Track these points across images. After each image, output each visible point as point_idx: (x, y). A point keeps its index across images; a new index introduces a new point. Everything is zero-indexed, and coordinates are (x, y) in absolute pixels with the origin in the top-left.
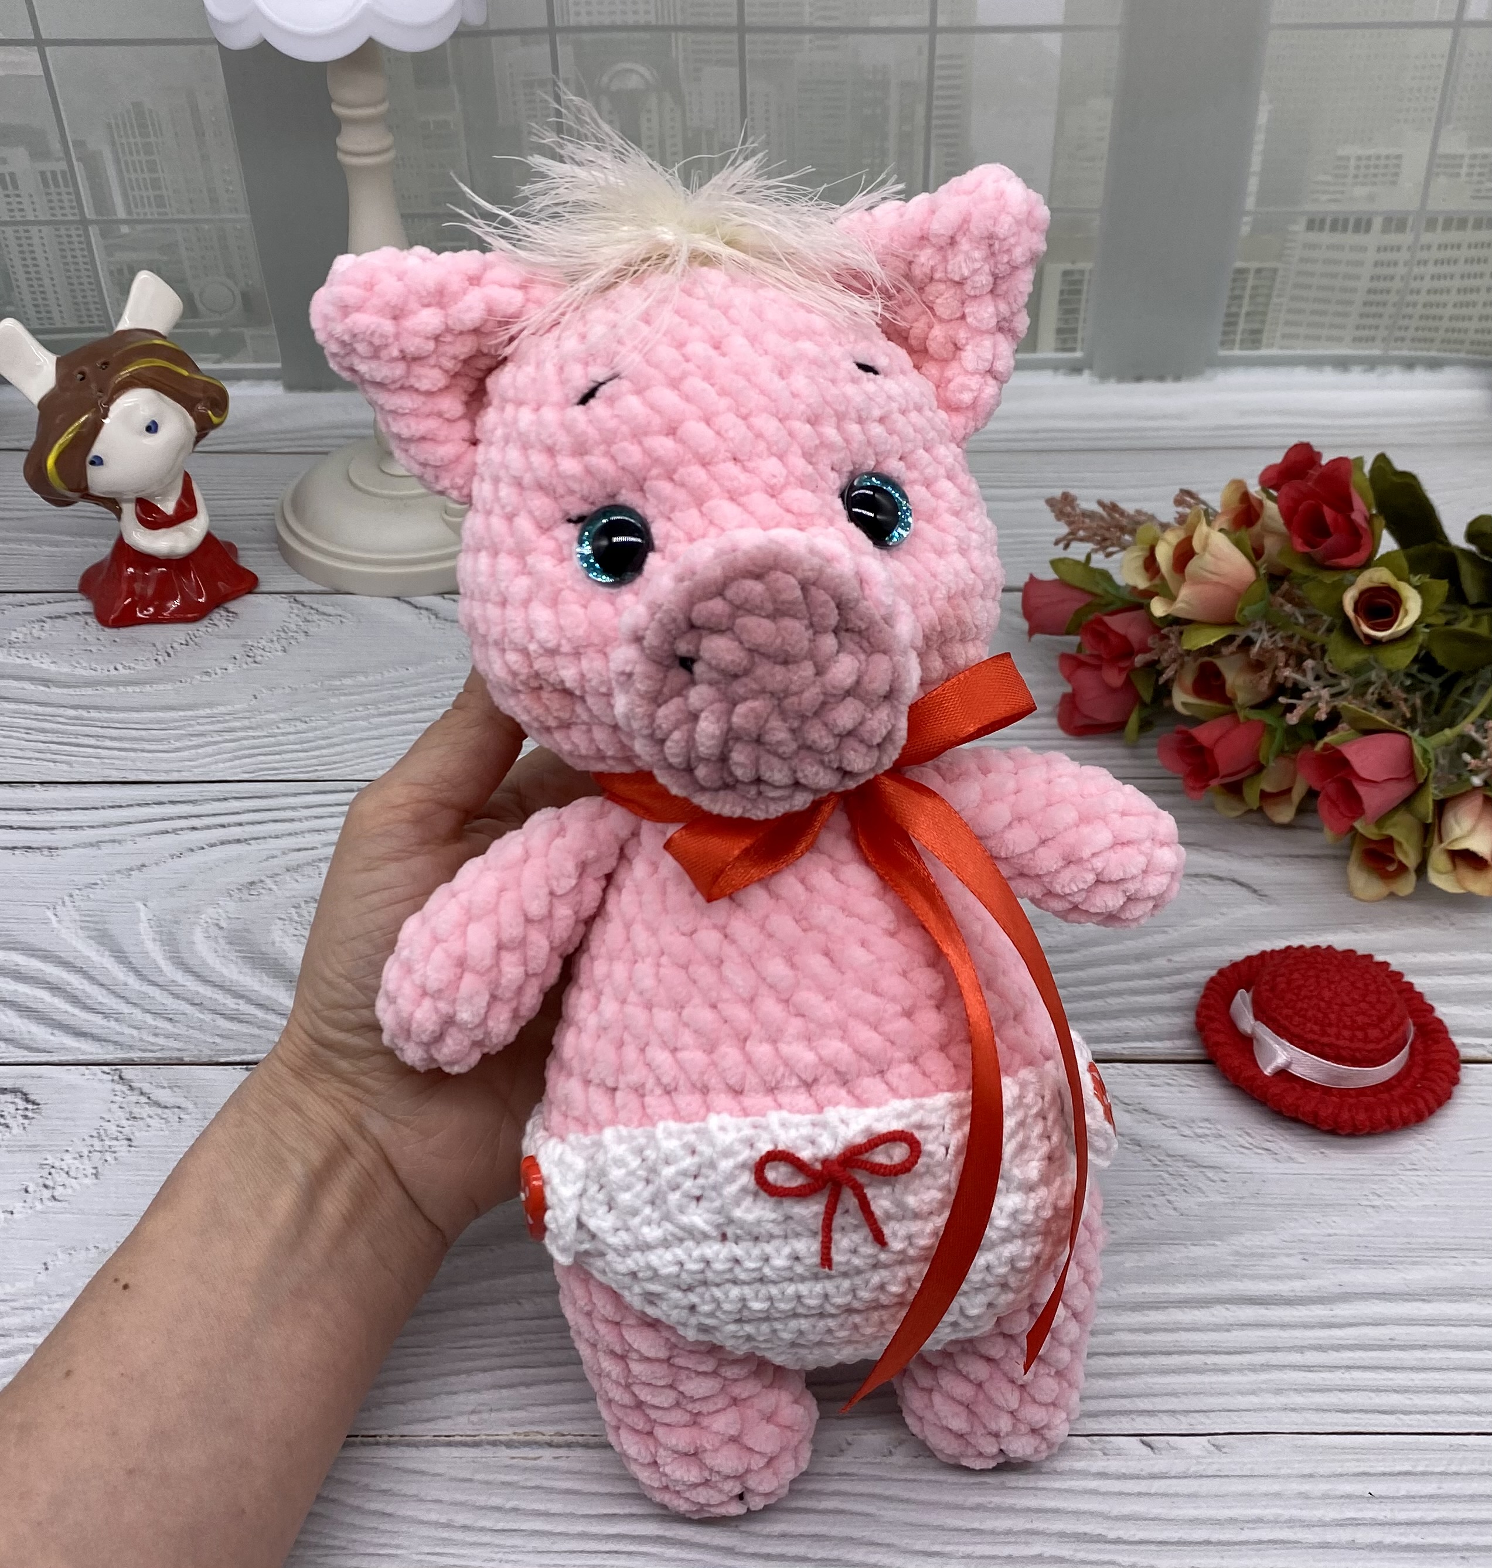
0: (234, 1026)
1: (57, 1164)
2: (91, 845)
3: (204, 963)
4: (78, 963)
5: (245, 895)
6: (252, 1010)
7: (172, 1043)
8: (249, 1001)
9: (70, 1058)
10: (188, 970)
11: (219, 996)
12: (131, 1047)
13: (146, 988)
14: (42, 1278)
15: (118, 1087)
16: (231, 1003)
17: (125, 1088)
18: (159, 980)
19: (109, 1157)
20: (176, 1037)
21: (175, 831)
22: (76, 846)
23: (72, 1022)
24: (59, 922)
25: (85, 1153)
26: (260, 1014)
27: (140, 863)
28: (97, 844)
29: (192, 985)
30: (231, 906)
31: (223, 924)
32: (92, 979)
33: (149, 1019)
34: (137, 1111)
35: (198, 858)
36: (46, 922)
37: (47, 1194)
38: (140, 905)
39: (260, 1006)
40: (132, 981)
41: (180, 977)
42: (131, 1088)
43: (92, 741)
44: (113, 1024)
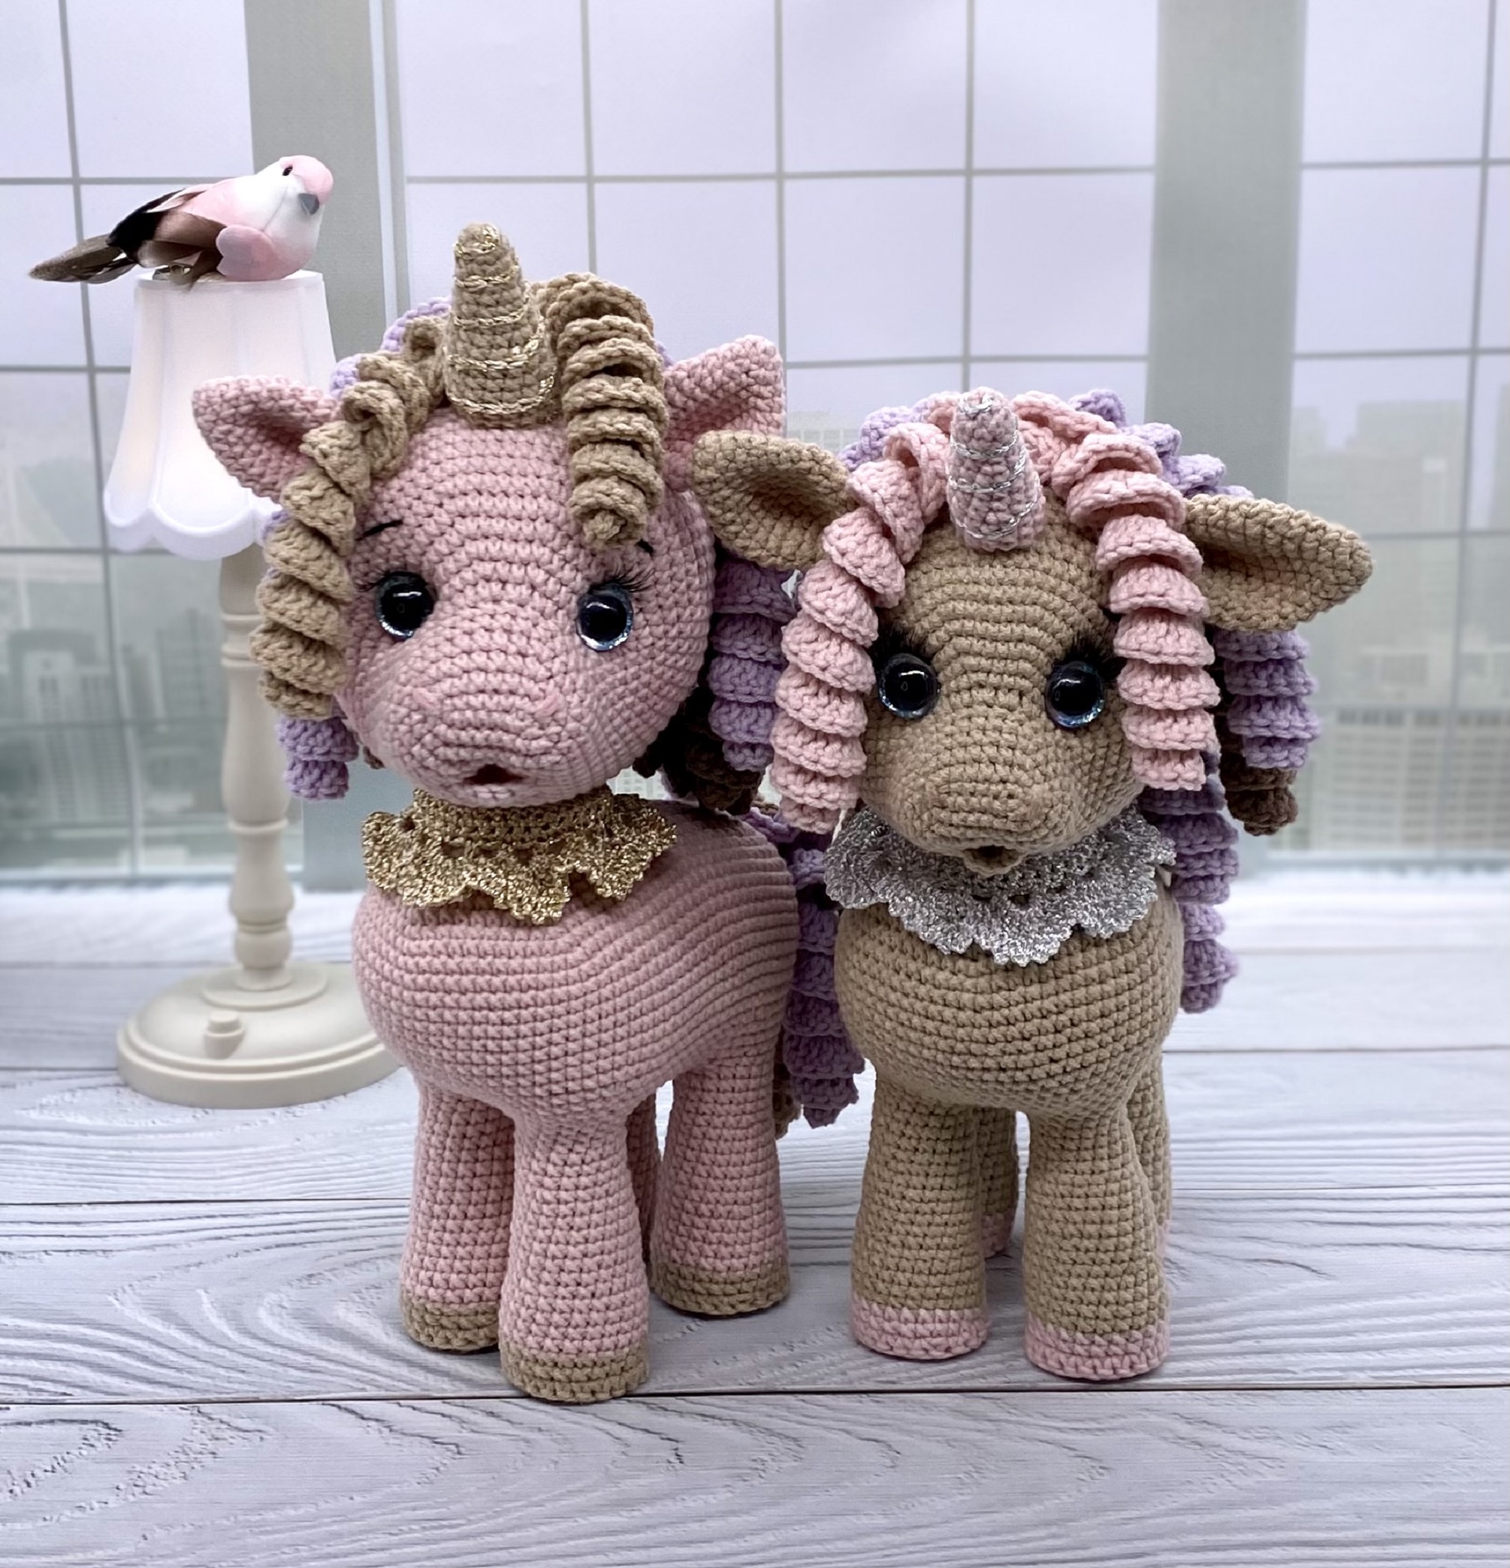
0: (308, 1375)
1: (145, 1470)
2: (145, 1248)
3: (272, 1333)
4: (146, 1334)
5: (305, 1284)
6: (324, 1364)
7: (246, 1387)
8: (319, 1358)
9: (147, 1399)
10: (254, 1336)
11: (291, 1355)
12: (207, 1391)
13: (214, 1350)
14: (143, 1544)
15: (198, 1419)
16: (300, 1359)
17: (205, 1419)
18: (229, 1345)
19: (196, 1465)
20: (251, 1383)
21: (228, 1237)
22: (129, 1249)
23: (145, 1374)
24: (122, 1304)
25: (172, 1462)
26: (331, 1366)
27: (196, 1261)
28: (153, 1247)
29: (263, 1348)
30: (293, 1293)
31: (285, 1304)
32: (159, 1344)
33: (222, 1372)
34: (219, 1434)
35: (256, 1256)
36: (110, 1304)
37: (137, 1490)
38: (201, 1292)
39: (331, 1361)
40: (200, 1345)
41: (248, 1342)
42: (211, 1419)
43: (136, 1173)
44: (186, 1375)
